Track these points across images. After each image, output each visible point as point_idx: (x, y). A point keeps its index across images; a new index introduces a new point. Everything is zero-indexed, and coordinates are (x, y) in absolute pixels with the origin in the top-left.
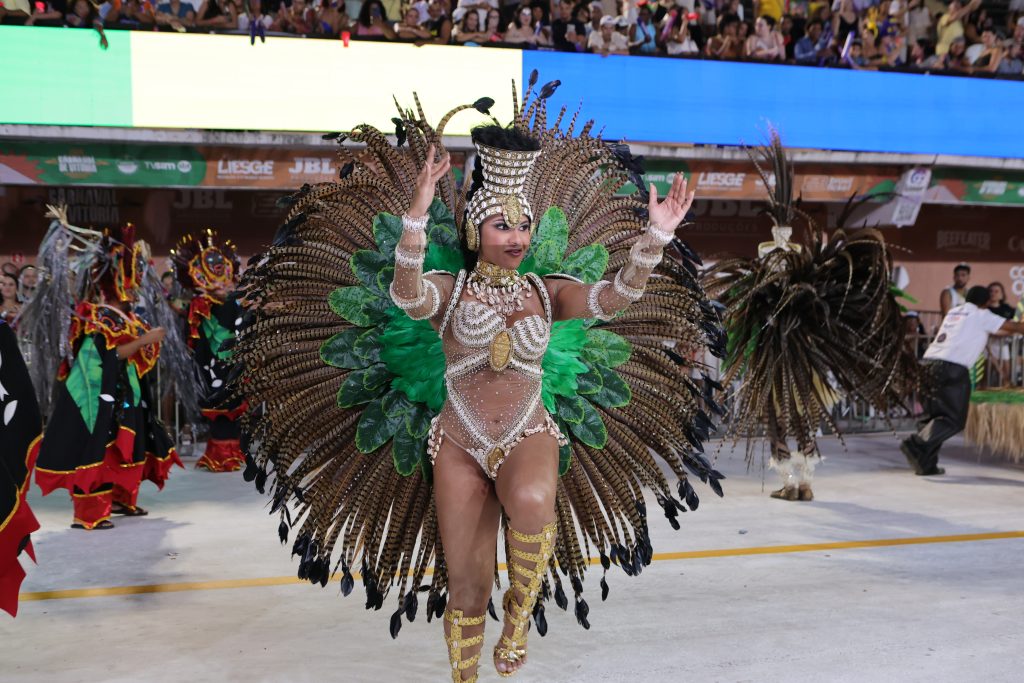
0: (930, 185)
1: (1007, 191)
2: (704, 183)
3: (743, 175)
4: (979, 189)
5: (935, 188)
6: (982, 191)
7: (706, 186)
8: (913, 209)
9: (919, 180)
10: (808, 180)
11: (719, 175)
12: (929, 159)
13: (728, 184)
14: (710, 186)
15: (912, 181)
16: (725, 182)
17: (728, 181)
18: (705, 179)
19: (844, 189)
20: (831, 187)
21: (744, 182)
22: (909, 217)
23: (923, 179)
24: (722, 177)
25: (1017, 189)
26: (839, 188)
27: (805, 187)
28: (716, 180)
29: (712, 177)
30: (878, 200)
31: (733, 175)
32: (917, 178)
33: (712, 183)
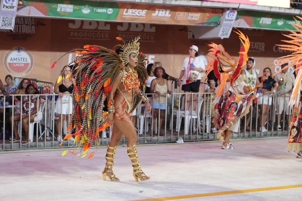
0: (237, 19)
1: (272, 22)
2: (126, 14)
3: (146, 11)
4: (260, 21)
5: (239, 20)
6: (261, 22)
7: (127, 15)
8: (229, 29)
9: (231, 16)
10: (178, 14)
11: (134, 10)
12: (236, 6)
13: (138, 15)
14: (129, 15)
15: (228, 17)
16: (137, 13)
17: (139, 13)
18: (127, 12)
19: (196, 19)
20: (189, 18)
21: (146, 14)
22: (227, 34)
23: (233, 15)
24: (135, 11)
25: (277, 22)
26: (193, 19)
27: (177, 18)
28: (133, 13)
29: (130, 11)
30: (212, 25)
31: (141, 10)
32: (230, 15)
33: (130, 14)
